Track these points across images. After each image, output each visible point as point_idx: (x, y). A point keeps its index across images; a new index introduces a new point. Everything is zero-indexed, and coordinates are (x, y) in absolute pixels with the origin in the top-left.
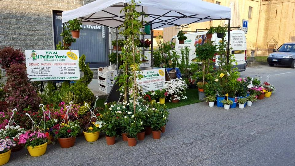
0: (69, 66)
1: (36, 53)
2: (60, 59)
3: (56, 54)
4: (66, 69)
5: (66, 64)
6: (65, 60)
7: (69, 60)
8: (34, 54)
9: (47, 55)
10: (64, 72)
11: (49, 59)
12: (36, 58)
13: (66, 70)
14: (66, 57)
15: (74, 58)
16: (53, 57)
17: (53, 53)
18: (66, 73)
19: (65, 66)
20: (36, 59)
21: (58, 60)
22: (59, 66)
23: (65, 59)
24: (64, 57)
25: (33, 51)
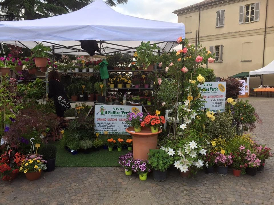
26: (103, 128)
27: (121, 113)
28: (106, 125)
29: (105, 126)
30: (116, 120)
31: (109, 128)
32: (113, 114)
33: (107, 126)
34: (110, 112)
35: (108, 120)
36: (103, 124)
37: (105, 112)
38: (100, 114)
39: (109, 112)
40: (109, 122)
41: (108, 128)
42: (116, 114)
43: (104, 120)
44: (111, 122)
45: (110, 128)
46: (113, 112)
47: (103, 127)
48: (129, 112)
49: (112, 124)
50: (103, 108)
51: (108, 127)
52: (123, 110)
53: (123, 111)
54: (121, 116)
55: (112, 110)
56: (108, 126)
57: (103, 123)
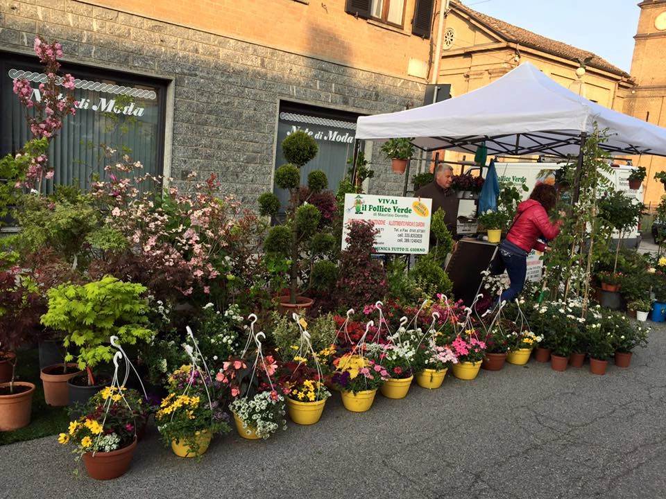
0: (413, 228)
1: (362, 200)
2: (400, 214)
3: (394, 205)
4: (409, 232)
5: (408, 224)
6: (407, 216)
7: (414, 217)
8: (359, 202)
9: (380, 205)
10: (404, 238)
11: (382, 213)
12: (361, 209)
13: (408, 235)
14: (410, 211)
15: (424, 214)
16: (389, 210)
17: (391, 201)
18: (407, 241)
19: (406, 228)
20: (361, 211)
21: (397, 216)
22: (397, 227)
23: (408, 214)
24: (408, 211)
25: (359, 197)
27: (392, 209)
30: (383, 222)
32: (378, 211)
37: (363, 208)
38: (354, 210)
39: (370, 206)
42: (382, 211)
46: (378, 206)
48: (408, 208)
53: (396, 205)
54: (392, 216)
55: (376, 204)
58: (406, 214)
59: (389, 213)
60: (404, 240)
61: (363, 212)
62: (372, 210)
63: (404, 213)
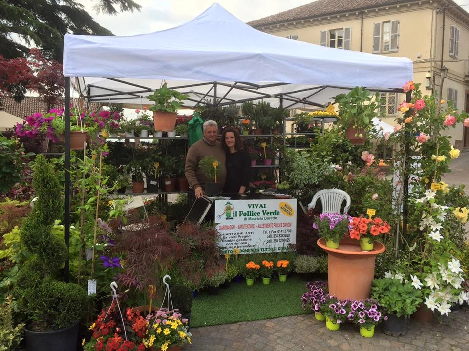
26: (230, 243)
27: (262, 213)
28: (235, 237)
29: (234, 239)
30: (253, 226)
31: (241, 242)
32: (248, 216)
33: (237, 239)
34: (242, 213)
35: (240, 227)
36: (230, 236)
37: (234, 214)
38: (225, 216)
39: (240, 212)
40: (240, 231)
41: (239, 242)
42: (253, 215)
43: (232, 227)
44: (244, 231)
45: (243, 242)
46: (248, 212)
47: (231, 241)
48: (276, 211)
49: (246, 235)
50: (231, 205)
51: (240, 240)
52: (265, 207)
53: (264, 209)
54: (262, 219)
55: (246, 209)
56: (240, 238)
57: (230, 234)
58: (275, 216)
59: (259, 217)
60: (273, 241)
61: (234, 218)
62: (242, 215)
63: (272, 216)
